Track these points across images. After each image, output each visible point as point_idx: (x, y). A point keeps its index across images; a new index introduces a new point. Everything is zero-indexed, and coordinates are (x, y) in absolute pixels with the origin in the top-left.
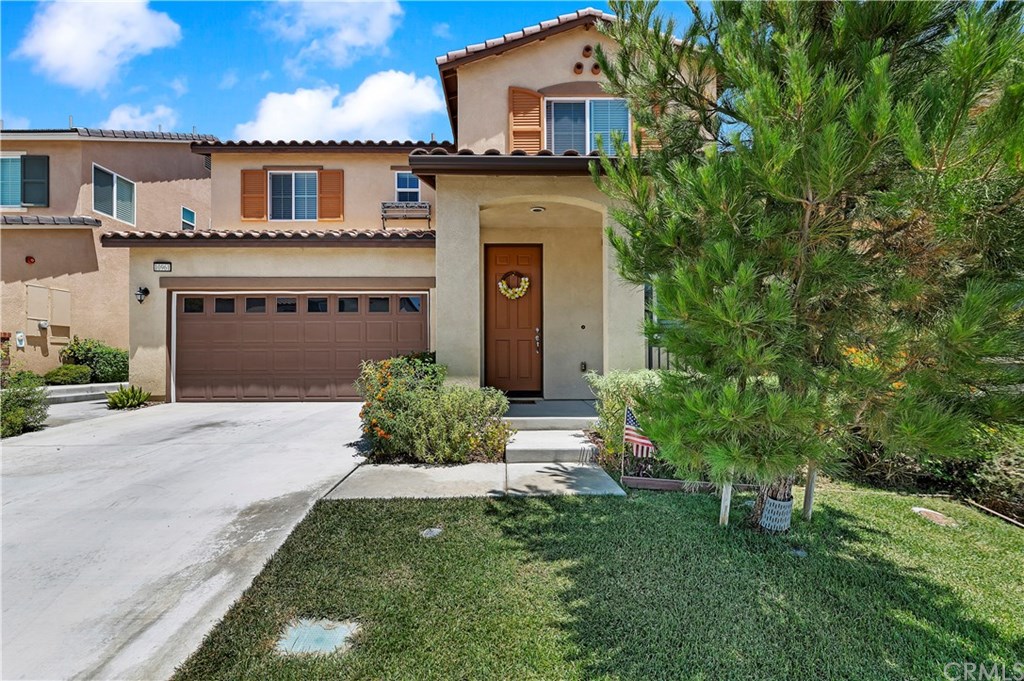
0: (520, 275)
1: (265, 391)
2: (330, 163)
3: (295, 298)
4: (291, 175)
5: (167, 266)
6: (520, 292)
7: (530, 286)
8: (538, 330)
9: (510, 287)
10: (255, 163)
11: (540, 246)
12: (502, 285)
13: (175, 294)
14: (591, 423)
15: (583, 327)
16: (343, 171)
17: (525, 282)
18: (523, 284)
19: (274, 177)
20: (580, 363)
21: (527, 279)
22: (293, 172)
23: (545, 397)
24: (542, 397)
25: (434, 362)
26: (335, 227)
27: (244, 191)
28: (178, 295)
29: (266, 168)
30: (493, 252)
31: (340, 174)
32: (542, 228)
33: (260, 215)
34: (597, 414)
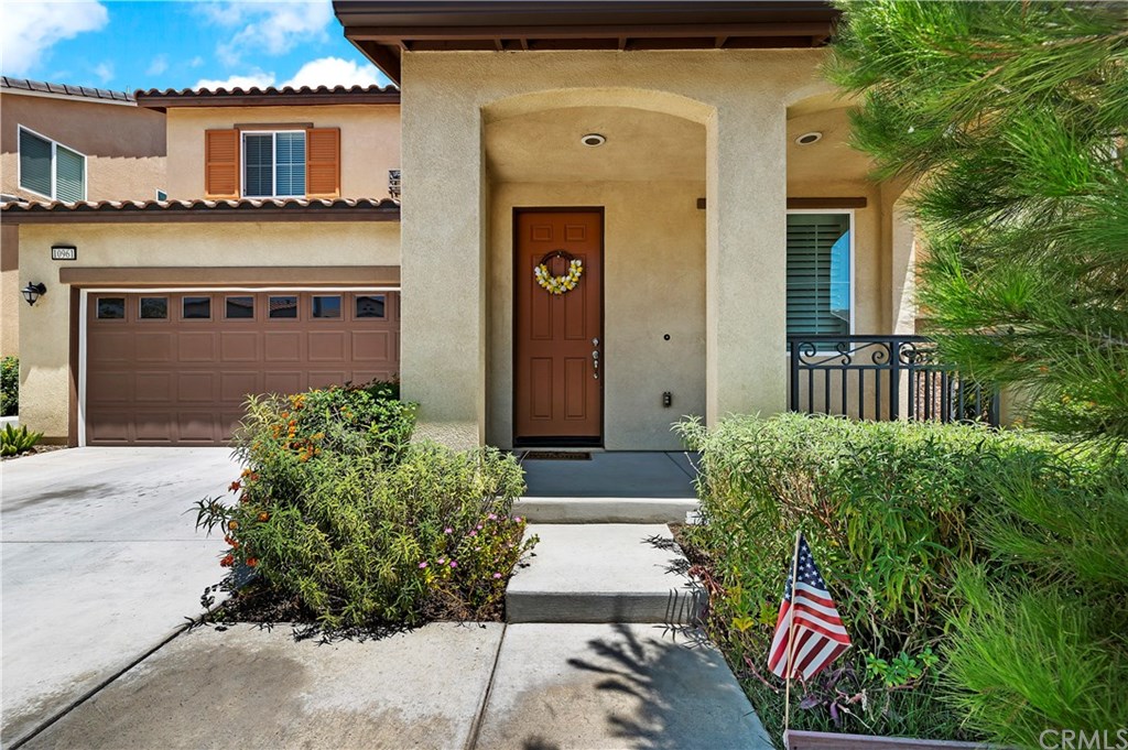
0: (569, 257)
1: (208, 431)
2: (323, 119)
3: (250, 298)
4: (271, 137)
5: (70, 251)
6: (568, 282)
7: (584, 274)
8: (596, 342)
9: (552, 274)
10: (225, 120)
11: (600, 211)
12: (541, 272)
13: (84, 293)
14: (683, 510)
15: (667, 337)
16: (340, 130)
17: (576, 268)
18: (573, 269)
19: (250, 140)
20: (661, 393)
21: (579, 263)
22: (274, 133)
23: (607, 447)
24: (602, 446)
25: (396, 396)
27: (209, 158)
28: (89, 293)
29: (238, 128)
30: (526, 220)
31: (337, 132)
32: (602, 182)
33: (230, 190)
34: (694, 494)
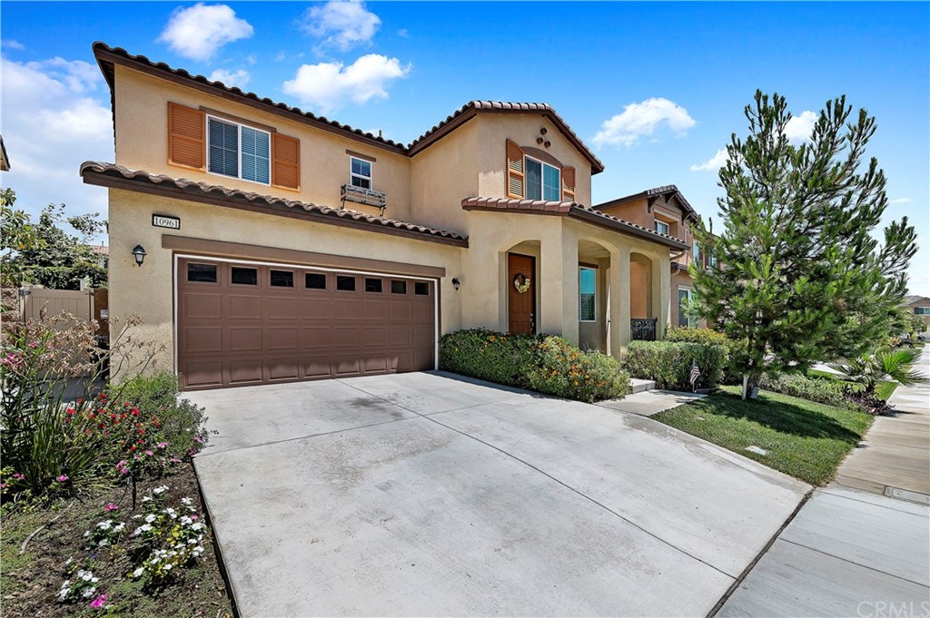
0: (524, 277)
1: (294, 371)
2: (287, 128)
4: (236, 127)
6: (526, 289)
8: (532, 315)
10: (188, 98)
12: (517, 283)
13: (177, 257)
16: (299, 141)
17: (528, 282)
19: (214, 123)
22: (240, 126)
26: (289, 196)
27: (173, 128)
29: (203, 110)
33: (198, 164)
